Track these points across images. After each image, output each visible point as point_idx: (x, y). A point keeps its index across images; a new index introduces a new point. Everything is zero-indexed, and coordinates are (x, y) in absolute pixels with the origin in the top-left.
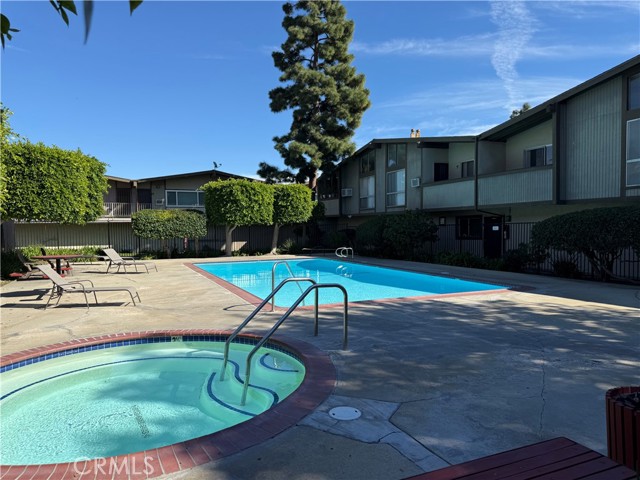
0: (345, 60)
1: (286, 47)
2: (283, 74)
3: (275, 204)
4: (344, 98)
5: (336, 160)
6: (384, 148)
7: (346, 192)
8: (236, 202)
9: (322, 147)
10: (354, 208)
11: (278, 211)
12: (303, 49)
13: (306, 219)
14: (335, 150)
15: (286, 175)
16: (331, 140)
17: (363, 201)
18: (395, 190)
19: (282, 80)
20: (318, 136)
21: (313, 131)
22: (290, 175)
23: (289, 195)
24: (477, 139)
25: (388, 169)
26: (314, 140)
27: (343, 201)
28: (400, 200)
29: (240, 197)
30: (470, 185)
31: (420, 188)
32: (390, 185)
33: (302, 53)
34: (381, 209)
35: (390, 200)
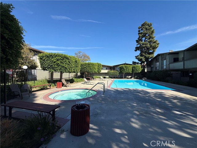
0: (153, 38)
1: (139, 39)
2: (137, 44)
3: (132, 69)
4: (151, 46)
5: (149, 59)
6: (161, 55)
7: (152, 66)
8: (124, 69)
9: (145, 57)
10: (154, 69)
11: (133, 70)
12: (142, 38)
13: (140, 72)
14: (148, 57)
15: (138, 63)
16: (147, 56)
17: (156, 68)
18: (163, 65)
19: (137, 45)
20: (144, 55)
21: (143, 54)
22: (139, 63)
23: (135, 67)
24: (184, 51)
25: (162, 60)
26: (143, 56)
27: (152, 68)
28: (165, 67)
29: (125, 68)
30: (182, 63)
31: (169, 64)
32: (162, 64)
33: (142, 39)
34: (160, 69)
35: (162, 67)
